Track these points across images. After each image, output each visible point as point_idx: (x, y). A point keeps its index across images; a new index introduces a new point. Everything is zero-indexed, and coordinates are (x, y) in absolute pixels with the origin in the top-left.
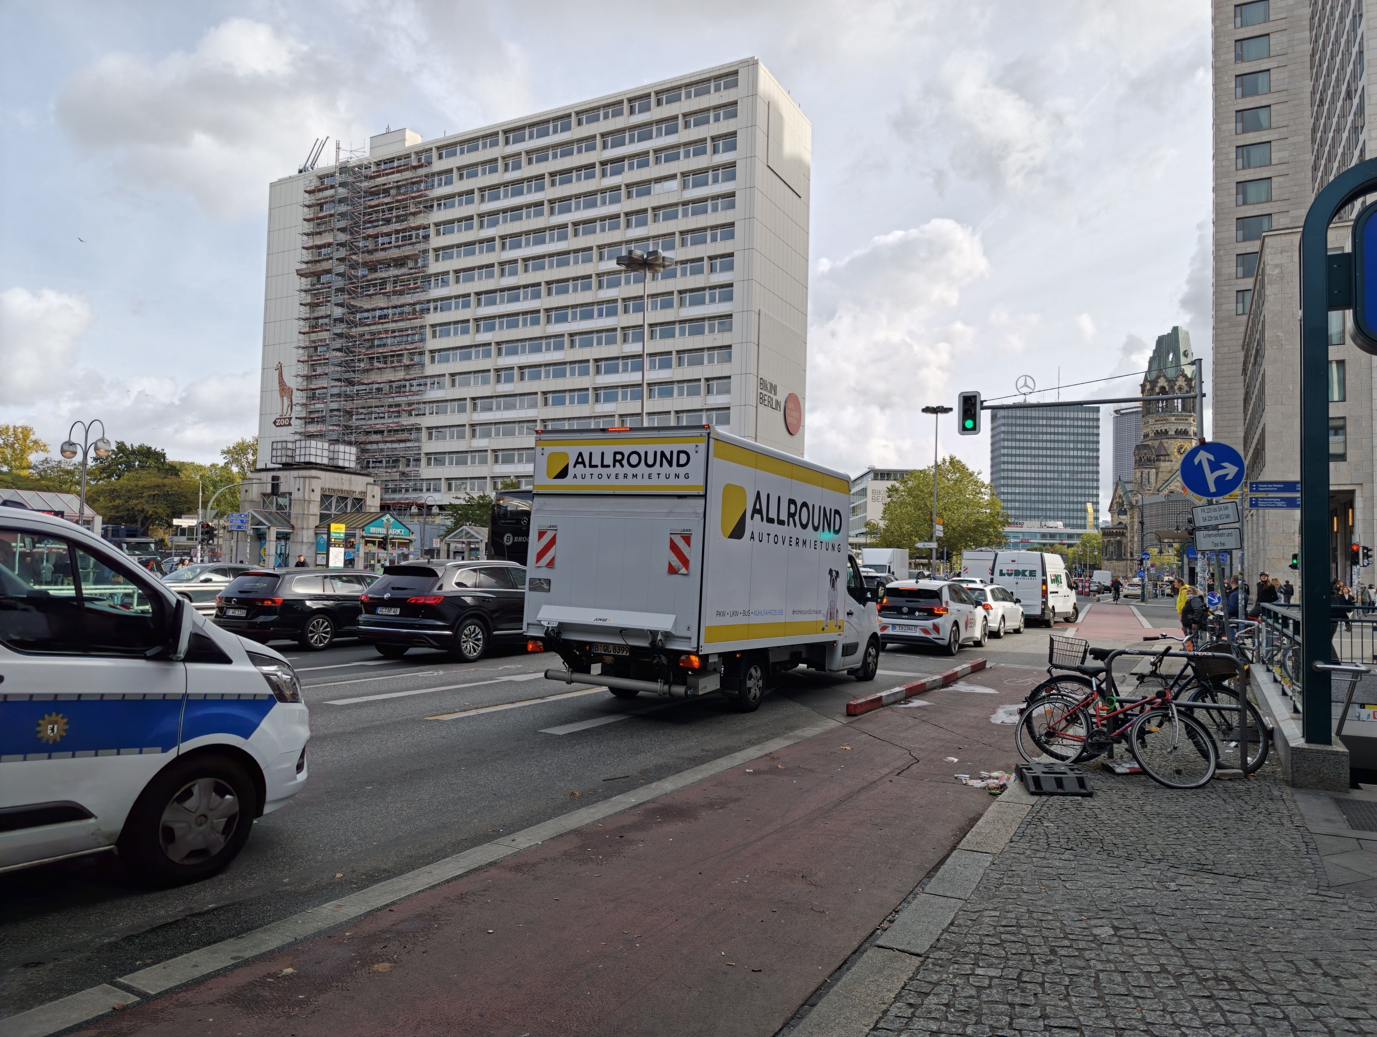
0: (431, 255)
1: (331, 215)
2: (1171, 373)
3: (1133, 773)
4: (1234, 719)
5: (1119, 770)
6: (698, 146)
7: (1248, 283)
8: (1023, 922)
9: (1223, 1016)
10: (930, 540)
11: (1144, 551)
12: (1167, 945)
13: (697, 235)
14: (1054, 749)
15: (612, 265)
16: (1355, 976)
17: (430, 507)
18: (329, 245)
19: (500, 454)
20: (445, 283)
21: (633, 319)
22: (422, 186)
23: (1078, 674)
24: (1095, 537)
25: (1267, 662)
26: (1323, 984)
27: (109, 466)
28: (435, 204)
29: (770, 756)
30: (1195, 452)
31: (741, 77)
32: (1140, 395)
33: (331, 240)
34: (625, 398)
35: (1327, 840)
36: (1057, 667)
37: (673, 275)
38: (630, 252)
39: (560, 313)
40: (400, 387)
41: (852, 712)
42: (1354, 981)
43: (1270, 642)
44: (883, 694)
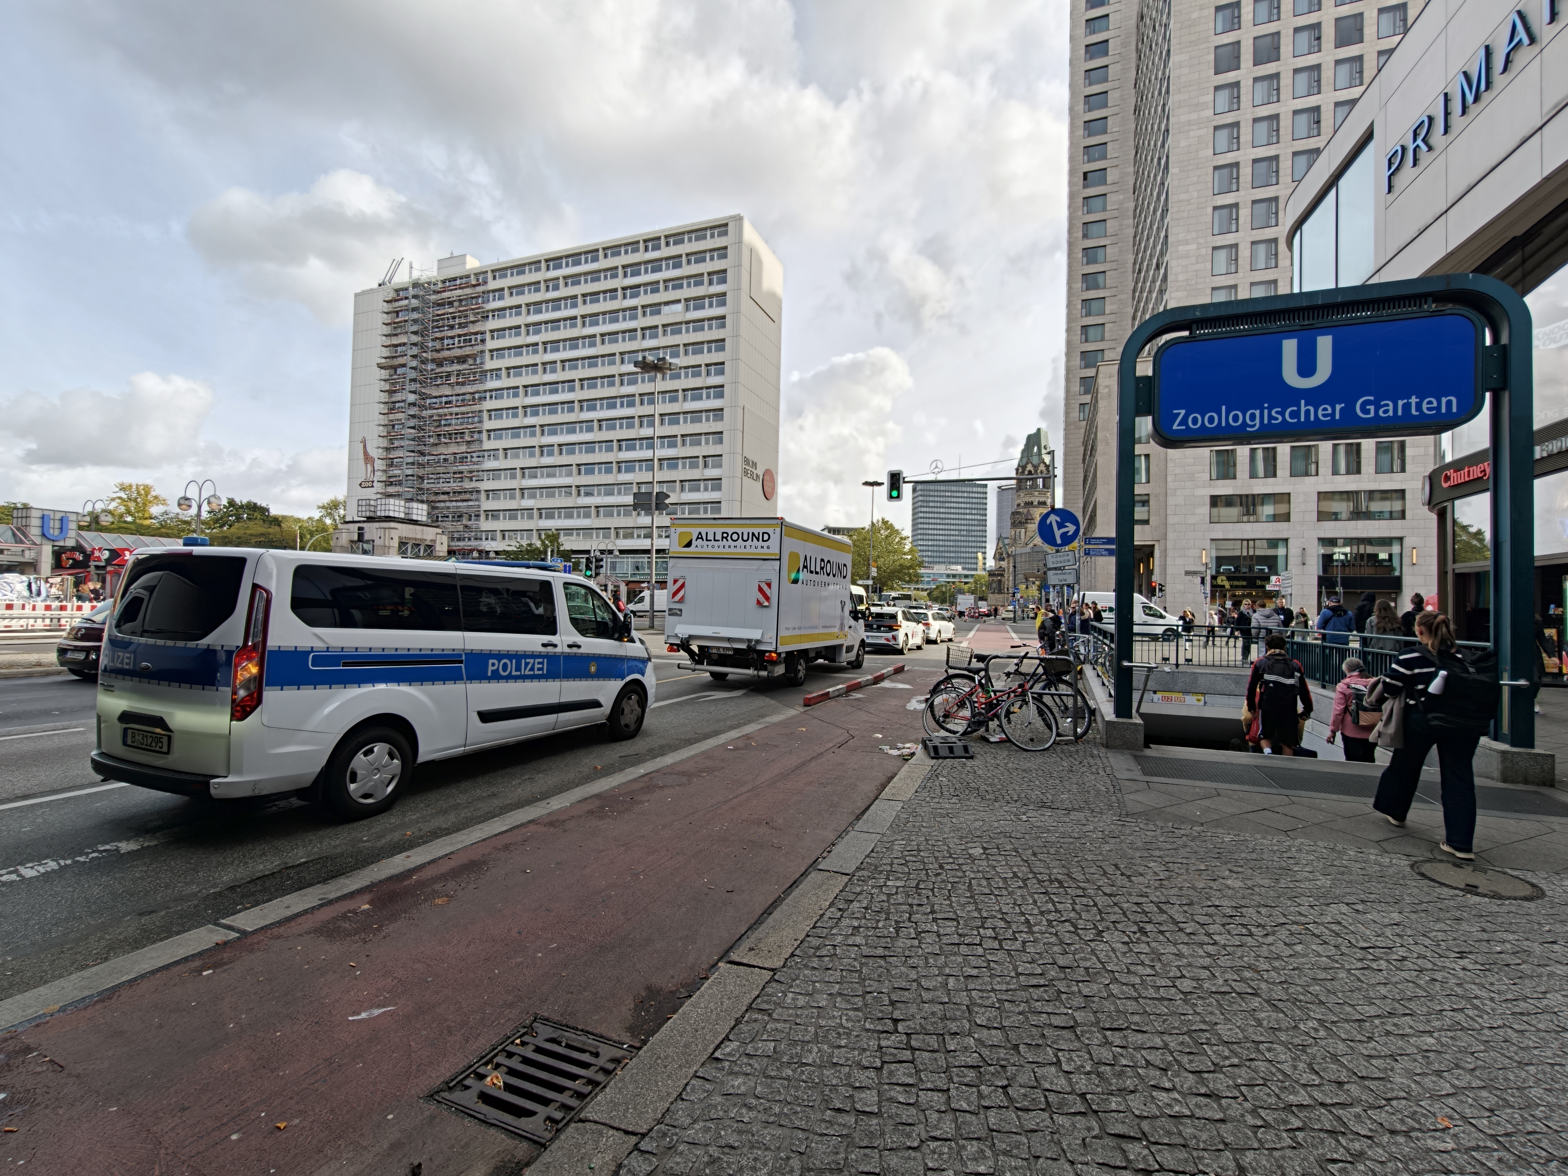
0: (487, 355)
1: (406, 321)
2: (1035, 460)
3: (1002, 741)
4: (1070, 702)
5: (992, 739)
6: (697, 279)
7: (1087, 399)
8: (922, 848)
9: (1054, 905)
10: (868, 578)
11: (1015, 586)
12: (1019, 859)
13: (696, 347)
14: (949, 726)
15: (631, 368)
16: (1141, 875)
17: (488, 552)
18: (404, 344)
19: (543, 511)
20: (498, 377)
21: (647, 410)
22: (480, 300)
23: (966, 673)
24: (983, 577)
25: (1094, 663)
26: (1121, 881)
27: (221, 518)
28: (490, 315)
29: (747, 737)
30: (1047, 515)
31: (731, 228)
32: (1014, 475)
33: (405, 341)
34: (641, 469)
35: (1128, 783)
36: (951, 668)
37: (678, 377)
38: (644, 358)
39: (591, 404)
40: (462, 458)
41: (808, 703)
42: (1141, 878)
43: (1096, 649)
44: (831, 690)
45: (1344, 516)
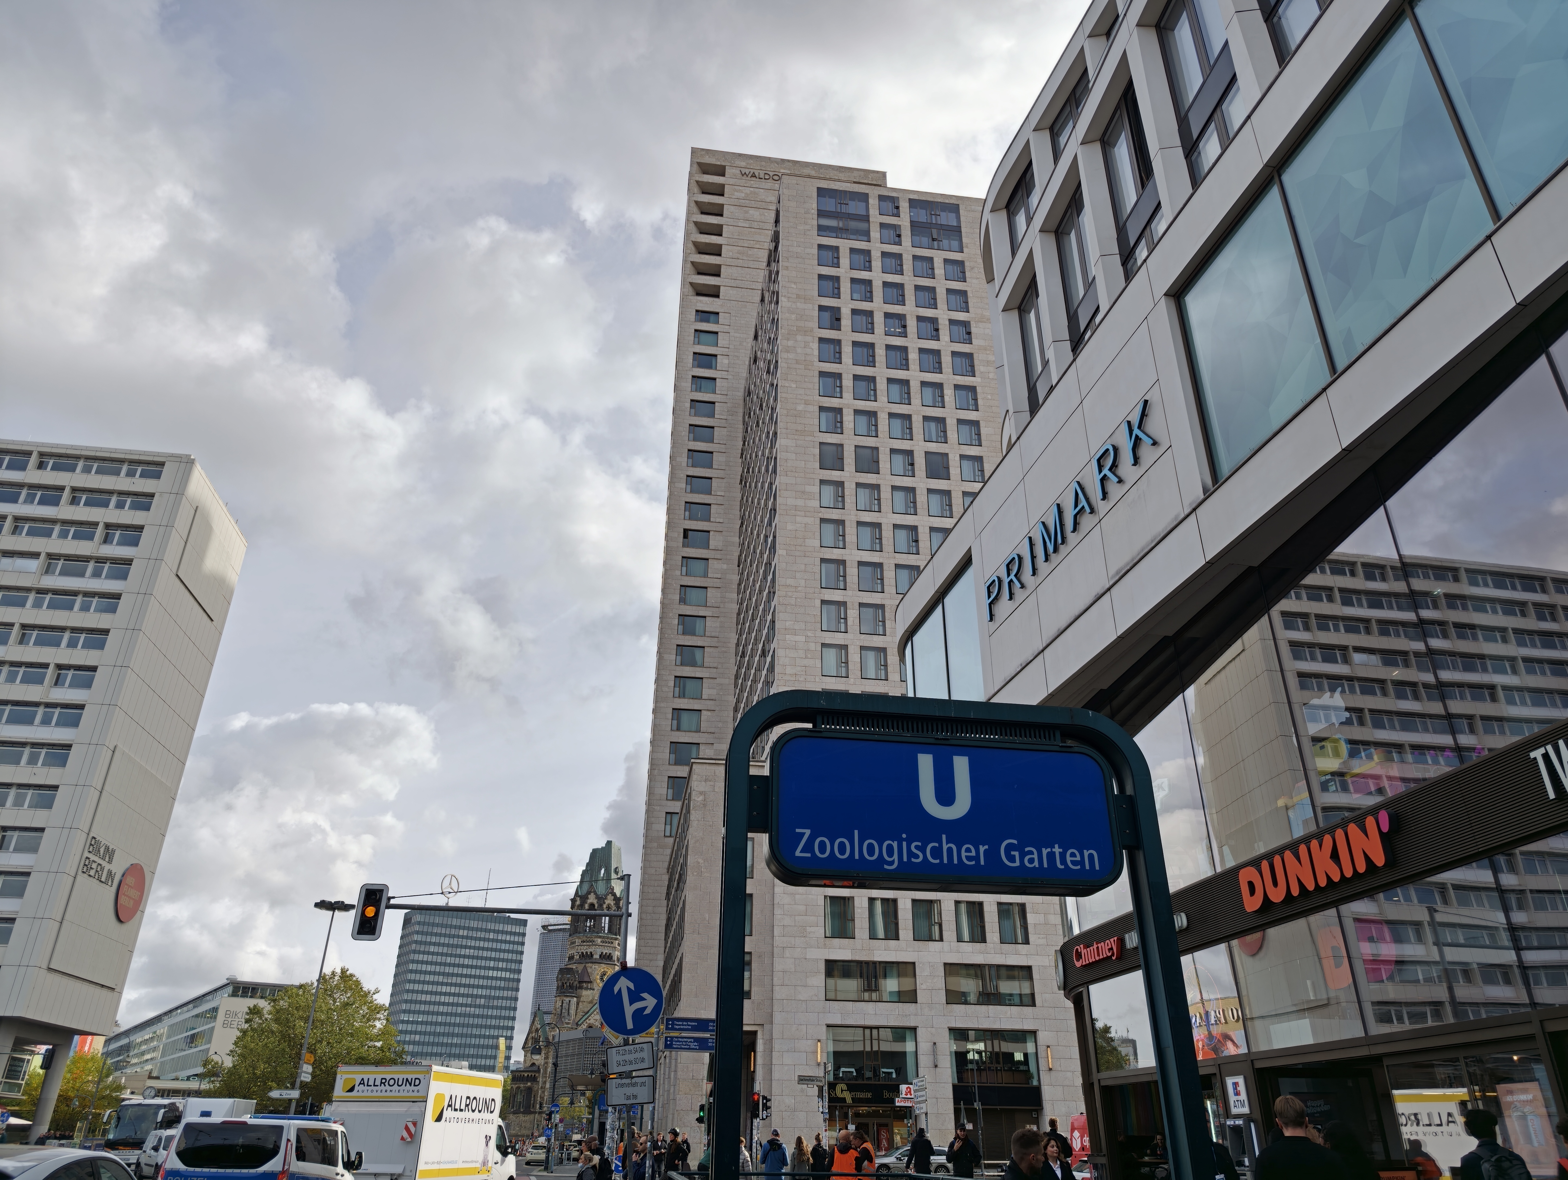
2: (601, 888)
6: (82, 529)
7: (676, 806)
11: (554, 1101)
30: (615, 978)
31: (168, 469)
32: (567, 907)
45: (972, 998)
